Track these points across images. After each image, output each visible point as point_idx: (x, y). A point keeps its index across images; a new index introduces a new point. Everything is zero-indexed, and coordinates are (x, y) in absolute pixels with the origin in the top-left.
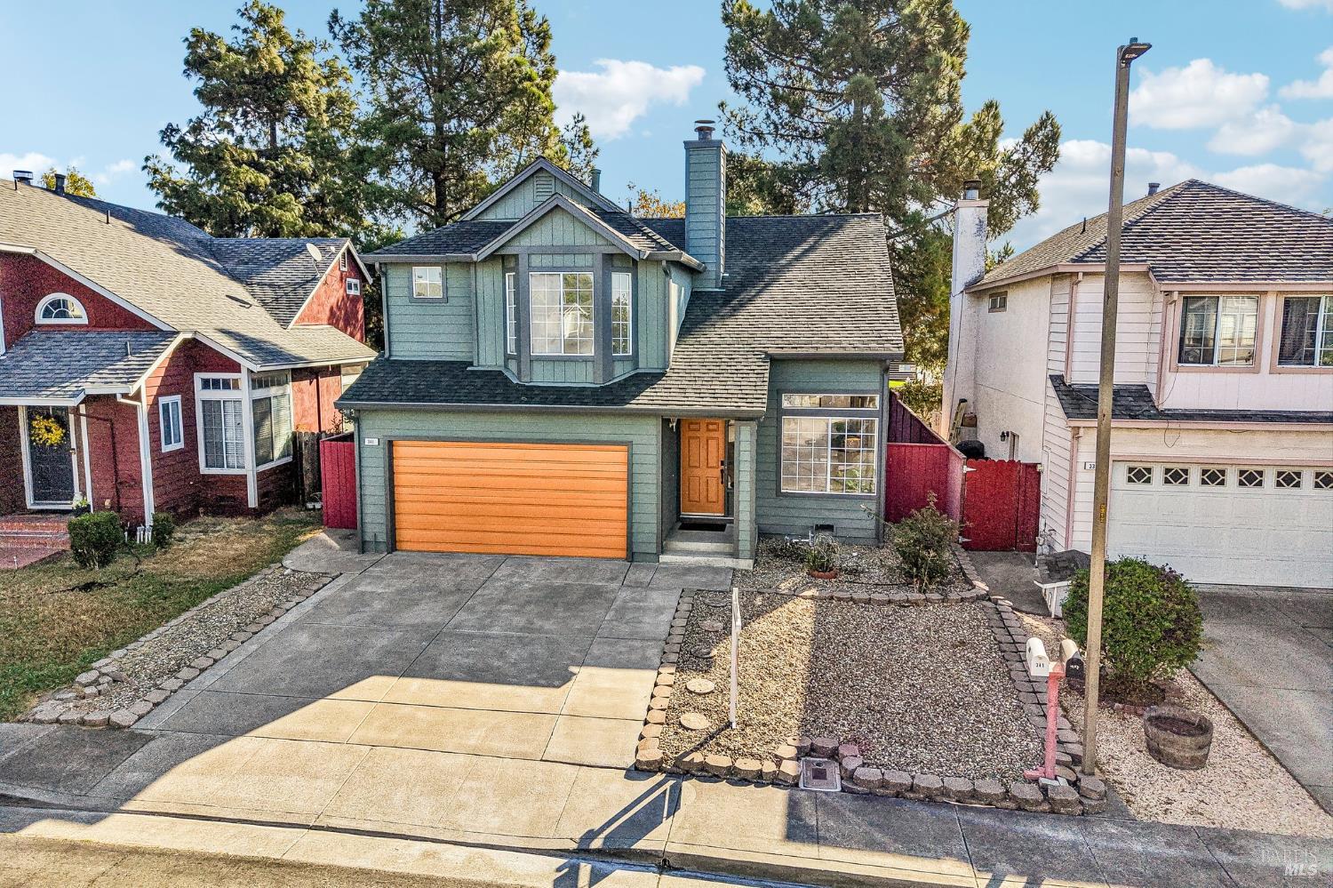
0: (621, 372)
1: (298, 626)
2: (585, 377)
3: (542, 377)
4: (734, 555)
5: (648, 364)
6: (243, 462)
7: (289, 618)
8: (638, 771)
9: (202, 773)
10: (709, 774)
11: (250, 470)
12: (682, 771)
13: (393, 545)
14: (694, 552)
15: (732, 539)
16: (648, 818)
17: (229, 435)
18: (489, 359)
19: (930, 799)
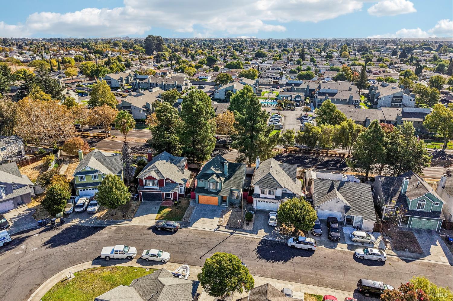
0: (218, 190)
1: (195, 213)
2: (214, 191)
3: (211, 191)
4: (226, 206)
5: (220, 190)
6: (183, 192)
7: (194, 212)
8: (218, 225)
9: (195, 225)
10: (221, 226)
11: (184, 194)
12: (220, 226)
13: (198, 203)
14: (224, 205)
15: (226, 204)
16: (218, 228)
17: (182, 190)
18: (206, 188)
19: (233, 228)
